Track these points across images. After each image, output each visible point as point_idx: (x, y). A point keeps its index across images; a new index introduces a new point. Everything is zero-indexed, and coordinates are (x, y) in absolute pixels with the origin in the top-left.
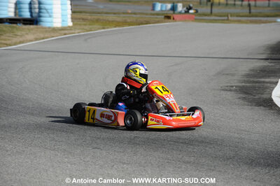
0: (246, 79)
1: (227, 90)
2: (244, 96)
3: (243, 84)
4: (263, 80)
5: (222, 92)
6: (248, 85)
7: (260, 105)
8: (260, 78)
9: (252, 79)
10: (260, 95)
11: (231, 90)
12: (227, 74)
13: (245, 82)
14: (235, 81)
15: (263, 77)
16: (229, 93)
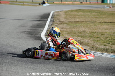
0: (31, 29)
1: (23, 33)
2: (30, 35)
3: (30, 31)
4: (37, 29)
5: (21, 34)
6: (32, 31)
7: (37, 39)
8: (37, 28)
9: (33, 29)
10: (36, 35)
11: (25, 33)
12: (23, 26)
13: (30, 30)
14: (27, 29)
15: (38, 28)
16: (24, 34)
